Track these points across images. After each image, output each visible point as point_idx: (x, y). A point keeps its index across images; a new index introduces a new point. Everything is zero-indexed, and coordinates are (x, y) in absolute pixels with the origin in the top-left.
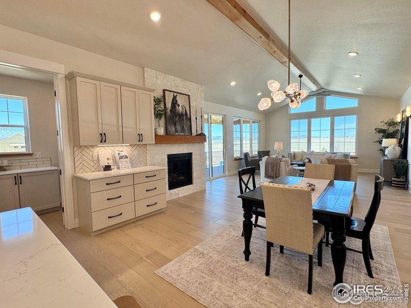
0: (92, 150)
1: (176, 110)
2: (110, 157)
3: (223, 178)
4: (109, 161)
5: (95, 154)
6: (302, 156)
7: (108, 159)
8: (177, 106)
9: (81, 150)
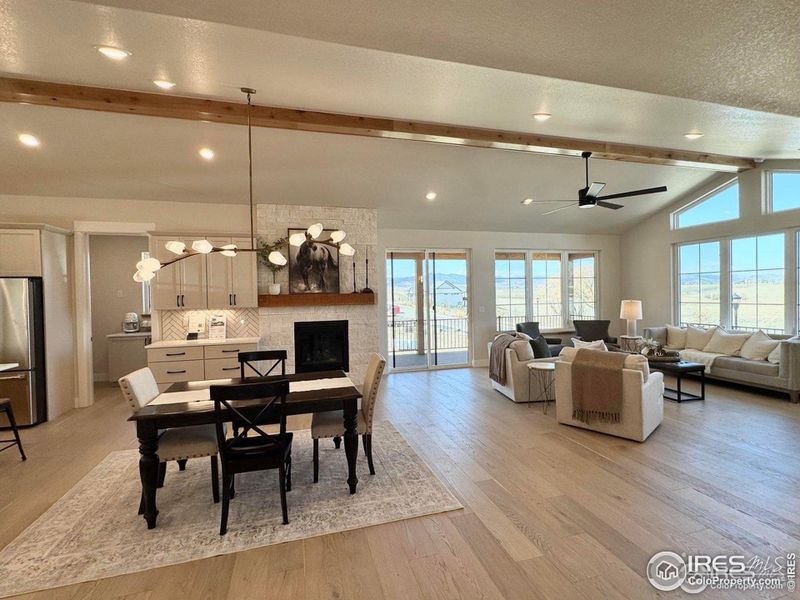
0: (183, 314)
1: (308, 256)
2: (203, 323)
3: (467, 370)
4: (200, 329)
5: (186, 319)
6: (686, 337)
7: (200, 326)
8: (312, 250)
9: (169, 314)
